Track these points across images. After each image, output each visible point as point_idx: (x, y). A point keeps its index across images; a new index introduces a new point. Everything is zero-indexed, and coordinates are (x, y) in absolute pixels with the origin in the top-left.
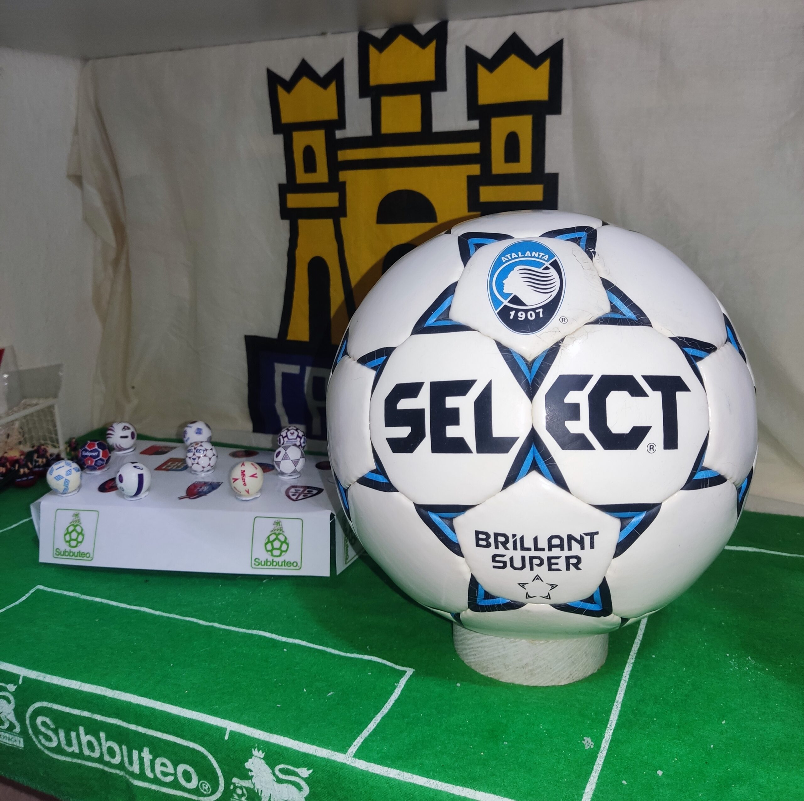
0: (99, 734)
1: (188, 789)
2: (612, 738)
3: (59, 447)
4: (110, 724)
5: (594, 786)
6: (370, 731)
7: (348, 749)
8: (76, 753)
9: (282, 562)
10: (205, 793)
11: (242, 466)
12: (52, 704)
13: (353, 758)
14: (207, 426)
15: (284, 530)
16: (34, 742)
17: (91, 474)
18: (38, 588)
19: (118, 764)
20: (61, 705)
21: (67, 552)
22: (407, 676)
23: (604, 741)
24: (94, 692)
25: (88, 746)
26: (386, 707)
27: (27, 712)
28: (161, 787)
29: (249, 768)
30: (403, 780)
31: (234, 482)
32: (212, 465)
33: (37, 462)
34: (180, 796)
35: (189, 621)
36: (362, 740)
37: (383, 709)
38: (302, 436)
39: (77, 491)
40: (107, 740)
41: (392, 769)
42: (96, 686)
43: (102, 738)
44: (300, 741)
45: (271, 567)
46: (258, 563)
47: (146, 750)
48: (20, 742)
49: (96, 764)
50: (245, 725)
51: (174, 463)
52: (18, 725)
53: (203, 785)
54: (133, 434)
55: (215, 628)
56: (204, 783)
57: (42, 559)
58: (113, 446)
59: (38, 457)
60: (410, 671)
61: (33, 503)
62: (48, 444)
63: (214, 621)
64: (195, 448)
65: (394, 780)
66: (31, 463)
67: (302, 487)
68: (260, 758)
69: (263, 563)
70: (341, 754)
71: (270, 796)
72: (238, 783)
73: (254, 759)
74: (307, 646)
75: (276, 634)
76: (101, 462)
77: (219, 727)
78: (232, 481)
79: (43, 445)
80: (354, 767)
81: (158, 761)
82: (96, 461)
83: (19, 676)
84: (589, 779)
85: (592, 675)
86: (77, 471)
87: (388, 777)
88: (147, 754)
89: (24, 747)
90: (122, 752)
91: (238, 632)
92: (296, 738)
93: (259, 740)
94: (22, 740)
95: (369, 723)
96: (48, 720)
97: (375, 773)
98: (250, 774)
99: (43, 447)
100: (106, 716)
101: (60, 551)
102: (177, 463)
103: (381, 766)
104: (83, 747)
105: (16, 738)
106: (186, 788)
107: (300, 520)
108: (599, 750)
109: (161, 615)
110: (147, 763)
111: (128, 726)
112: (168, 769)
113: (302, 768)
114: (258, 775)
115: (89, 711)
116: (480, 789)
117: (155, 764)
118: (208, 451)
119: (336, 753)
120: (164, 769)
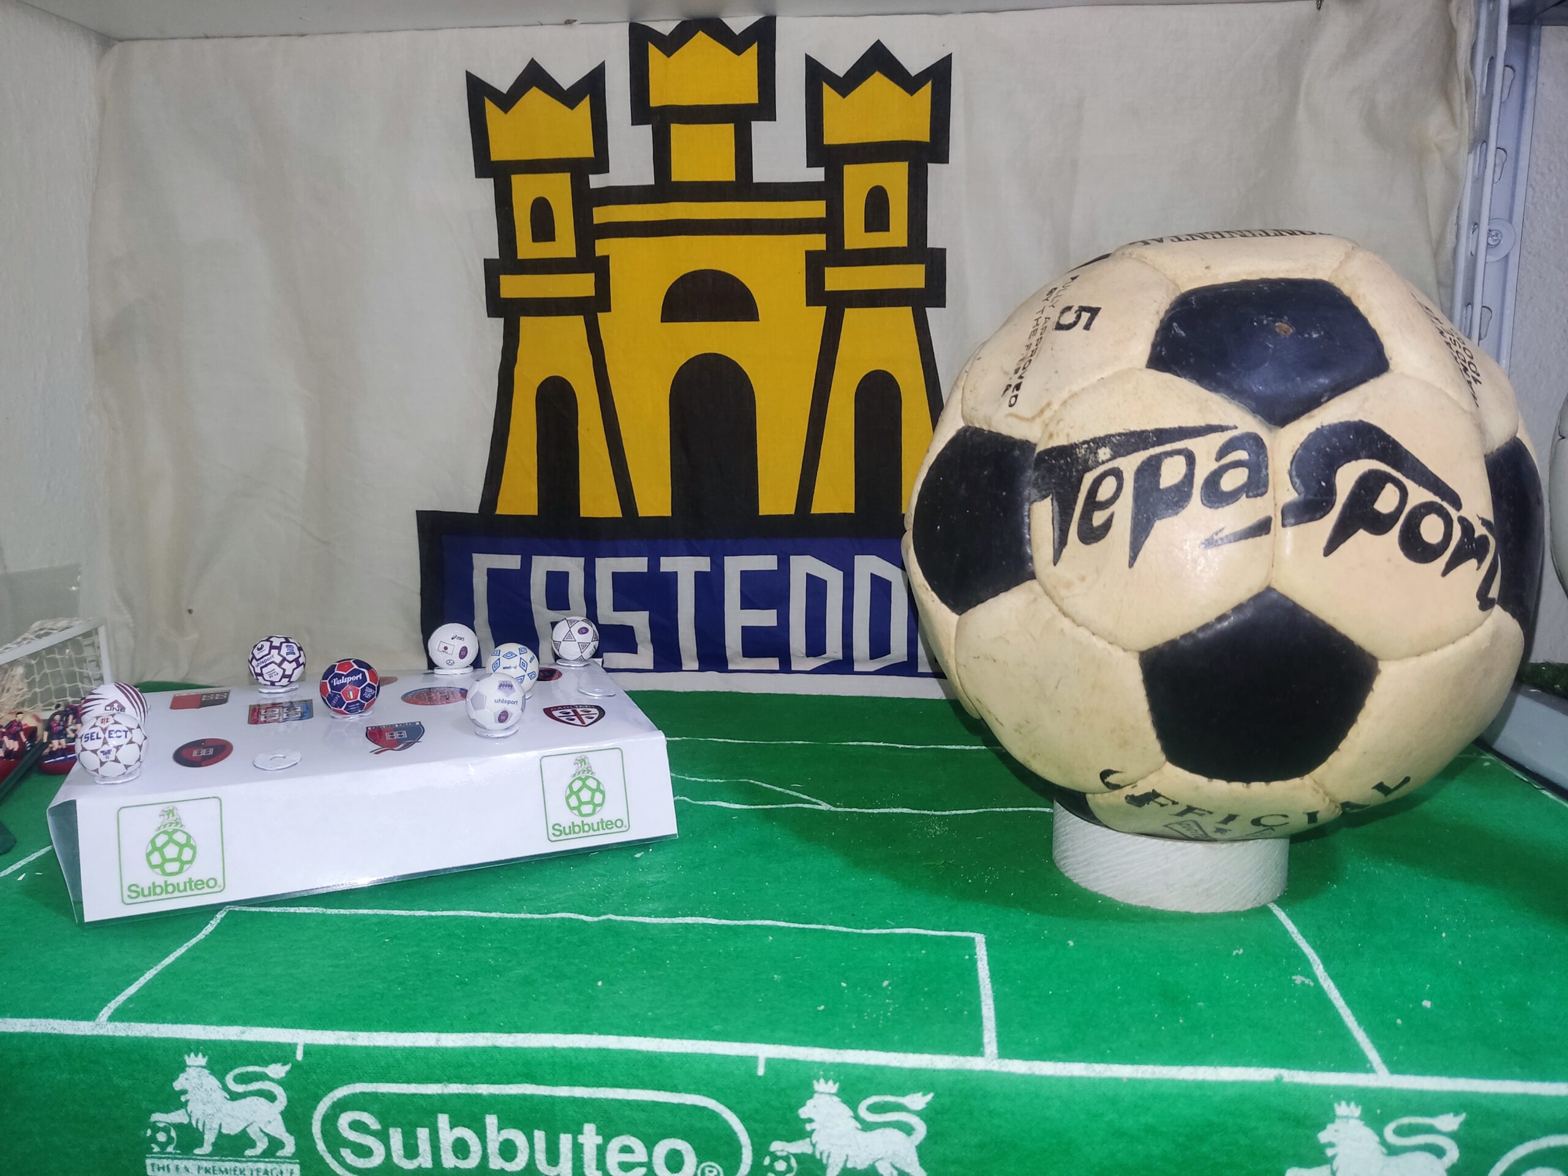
0: (484, 1121)
2: (1328, 974)
4: (510, 1096)
6: (993, 1020)
7: (982, 1049)
8: (426, 1169)
12: (375, 1084)
13: (999, 1060)
16: (328, 1164)
19: (521, 1170)
20: (397, 1083)
22: (981, 942)
23: (1321, 981)
24: (472, 1044)
25: (453, 1151)
26: (986, 987)
27: (315, 1108)
29: (807, 1116)
30: (1098, 1075)
35: (563, 919)
37: (982, 991)
40: (500, 1129)
41: (1072, 1063)
42: (472, 1034)
43: (488, 1127)
44: (899, 1052)
47: (589, 1129)
48: (292, 1172)
50: (788, 1045)
52: (290, 1140)
53: (708, 1169)
55: (618, 923)
56: (709, 1166)
60: (980, 938)
63: (605, 914)
65: (1081, 1078)
68: (830, 1094)
70: (977, 1058)
71: (846, 1161)
72: (782, 1151)
73: (818, 1098)
77: (742, 1057)
80: (1006, 1073)
83: (297, 1045)
87: (1068, 1077)
88: (592, 1136)
90: (532, 1145)
91: (660, 924)
92: (888, 1049)
93: (822, 1065)
94: (297, 1168)
95: (983, 1011)
96: (366, 1118)
97: (1047, 1077)
98: (808, 1127)
100: (501, 1084)
103: (1052, 1063)
104: (442, 1153)
105: (284, 1167)
109: (502, 916)
110: (590, 1153)
111: (551, 1091)
112: (634, 1155)
114: (825, 1125)
115: (461, 1083)
117: (606, 1151)
119: (969, 1058)
120: (627, 1158)
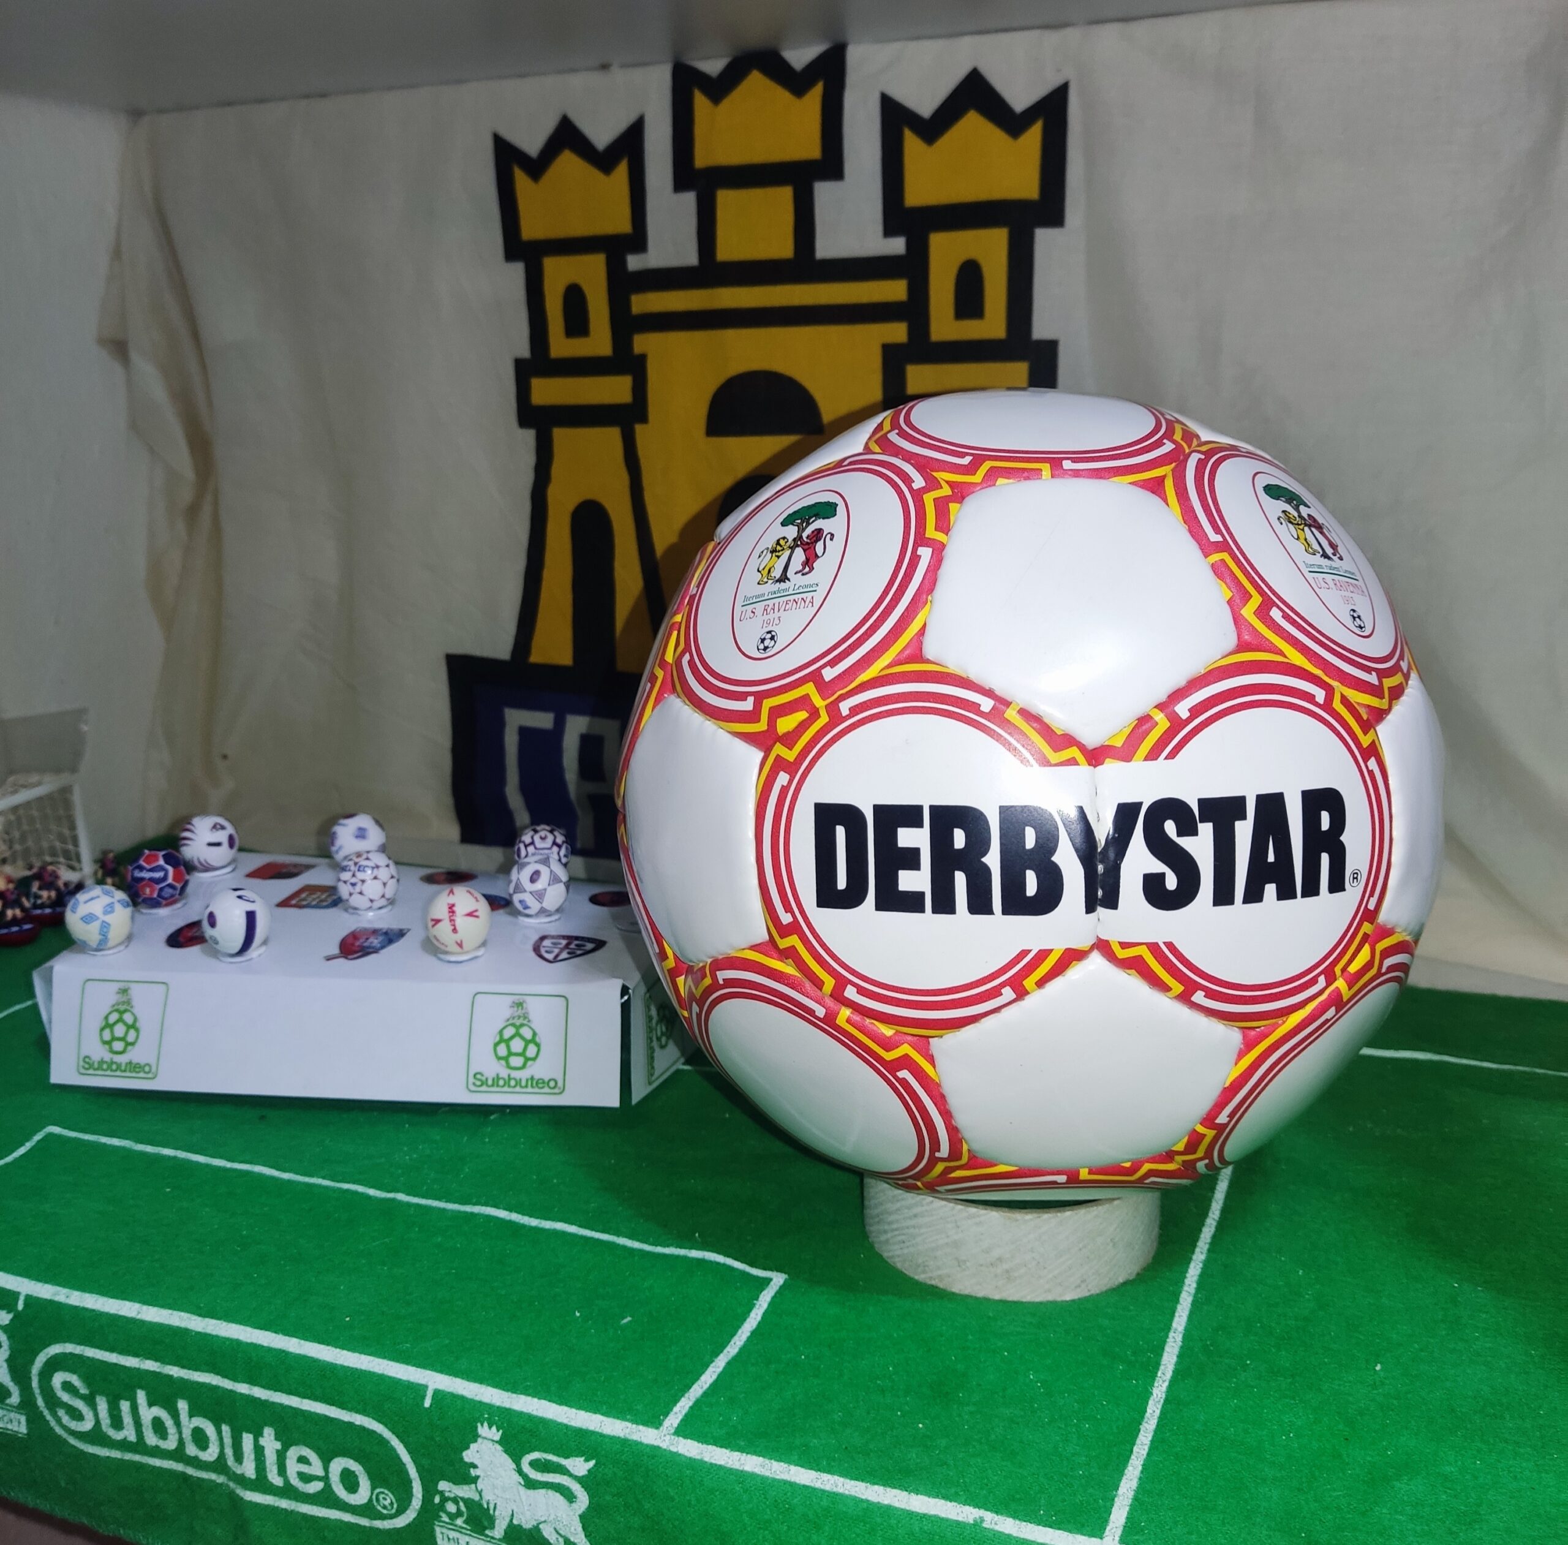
0: (176, 1406)
1: (351, 1505)
2: (1166, 1395)
3: (81, 869)
4: (198, 1383)
5: (1134, 1484)
6: (706, 1386)
7: (663, 1420)
8: (131, 1442)
9: (527, 1080)
10: (385, 1512)
11: (449, 895)
12: (82, 1347)
13: (673, 1437)
14: (378, 822)
15: (531, 1017)
16: (48, 1421)
17: (150, 914)
18: (52, 1131)
19: (214, 1462)
20: (101, 1349)
21: (106, 1062)
22: (774, 1287)
23: (1151, 1402)
24: (166, 1322)
25: (153, 1428)
26: (735, 1344)
27: (32, 1362)
28: (299, 1504)
29: (471, 1461)
30: (771, 1476)
31: (433, 926)
32: (387, 896)
33: (37, 897)
34: (336, 1519)
35: (347, 1191)
36: (691, 1404)
37: (729, 1347)
38: (563, 842)
39: (126, 944)
40: (191, 1416)
41: (749, 1456)
42: (170, 1311)
43: (181, 1412)
44: (571, 1407)
45: (506, 1089)
46: (480, 1081)
47: (268, 1433)
48: (19, 1423)
49: (171, 1462)
50: (463, 1379)
51: (314, 894)
52: (15, 1390)
53: (381, 1496)
54: (231, 839)
55: (400, 1202)
56: (383, 1493)
57: (56, 1078)
58: (193, 861)
59: (40, 888)
60: (778, 1279)
61: (39, 969)
62: (59, 863)
63: (398, 1191)
64: (356, 864)
65: (753, 1476)
66: (28, 899)
67: (564, 937)
68: (493, 1441)
69: (490, 1082)
70: (650, 1430)
71: (513, 1515)
72: (450, 1491)
73: (481, 1443)
74: (580, 1233)
75: (518, 1213)
76: (170, 891)
77: (412, 1383)
78: (430, 924)
79: (51, 864)
80: (675, 1453)
81: (293, 1453)
82: (161, 889)
83: (19, 1293)
84: (1124, 1470)
85: (1125, 1284)
86: (125, 907)
87: (742, 1471)
88: (271, 1441)
89: (28, 1434)
90: (221, 1439)
91: (444, 1210)
92: (562, 1401)
93: (489, 1407)
94: (23, 1419)
95: (703, 1373)
96: (75, 1380)
97: (716, 1465)
98: (473, 1472)
99: (50, 868)
100: (189, 1369)
101: (91, 1062)
102: (319, 893)
103: (727, 1451)
104: (144, 1430)
105: (12, 1415)
106: (347, 1503)
107: (563, 999)
108: (1143, 1417)
109: (293, 1179)
110: (271, 1458)
111: (233, 1386)
112: (311, 1467)
113: (574, 1458)
114: (489, 1473)
115: (156, 1360)
116: (918, 1490)
117: (286, 1458)
118: (380, 869)
119: (641, 1427)
120: (304, 1468)
